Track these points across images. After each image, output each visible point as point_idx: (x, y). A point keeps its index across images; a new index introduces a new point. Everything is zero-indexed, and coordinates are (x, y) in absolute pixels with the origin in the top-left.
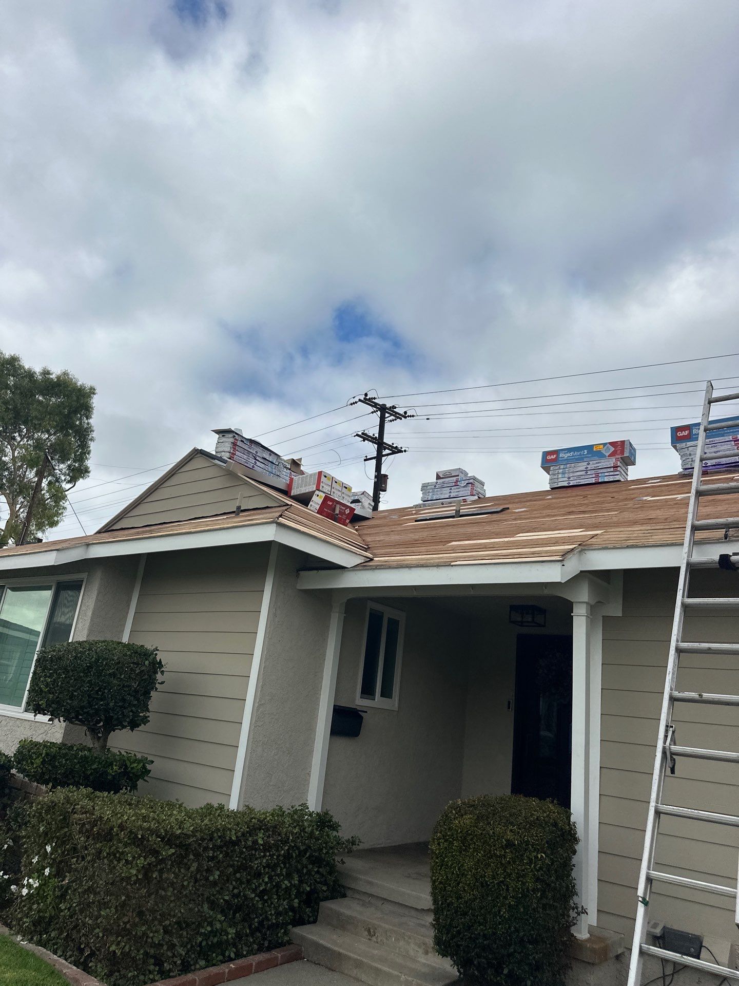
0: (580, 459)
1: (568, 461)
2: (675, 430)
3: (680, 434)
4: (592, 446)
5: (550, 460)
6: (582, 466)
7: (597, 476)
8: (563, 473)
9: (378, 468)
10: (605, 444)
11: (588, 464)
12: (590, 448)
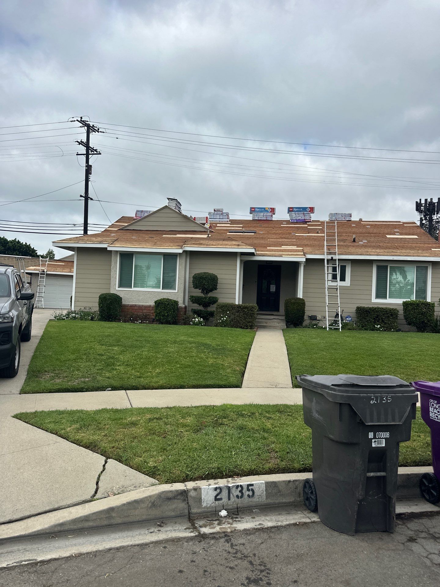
0: (261, 212)
1: (258, 212)
2: (289, 208)
3: (290, 209)
4: (265, 208)
5: (253, 210)
6: (262, 214)
7: (266, 218)
8: (257, 215)
9: (87, 161)
10: (269, 208)
11: (264, 214)
12: (264, 208)
